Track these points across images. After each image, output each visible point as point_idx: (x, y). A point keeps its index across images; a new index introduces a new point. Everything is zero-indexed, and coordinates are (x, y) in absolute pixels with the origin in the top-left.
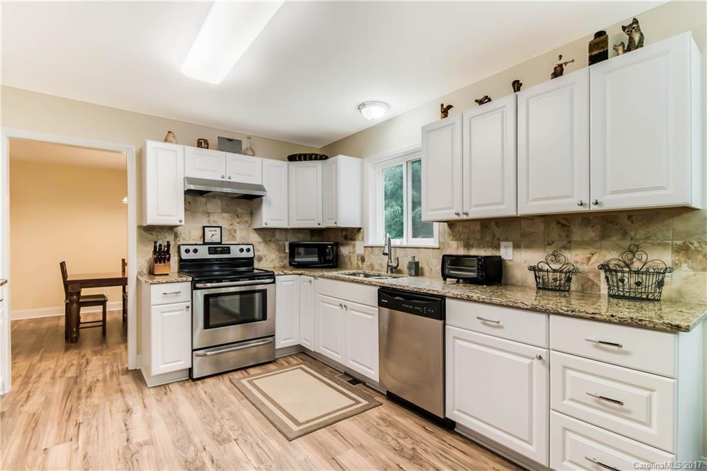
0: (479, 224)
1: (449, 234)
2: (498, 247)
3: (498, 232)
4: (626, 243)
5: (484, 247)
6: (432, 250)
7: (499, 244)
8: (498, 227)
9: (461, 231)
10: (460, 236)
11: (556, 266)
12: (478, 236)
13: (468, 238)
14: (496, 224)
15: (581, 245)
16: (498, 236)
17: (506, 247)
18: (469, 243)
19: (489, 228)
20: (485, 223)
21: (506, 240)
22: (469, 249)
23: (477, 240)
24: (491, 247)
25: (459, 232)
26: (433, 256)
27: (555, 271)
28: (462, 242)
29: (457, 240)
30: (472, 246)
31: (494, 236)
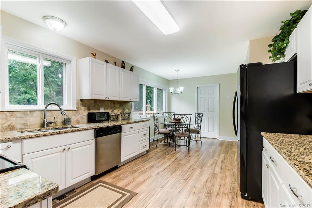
0: (93, 101)
1: (81, 104)
2: (99, 109)
3: (99, 104)
4: (123, 108)
5: (95, 109)
6: (71, 111)
7: (100, 108)
8: (99, 102)
9: (86, 103)
10: (86, 105)
11: (113, 114)
12: (93, 105)
13: (89, 106)
14: (99, 101)
15: (117, 108)
16: (99, 105)
17: (102, 109)
18: (89, 108)
19: (97, 103)
20: (96, 101)
21: (102, 107)
22: (89, 111)
23: (93, 107)
24: (97, 109)
25: (85, 103)
26: (72, 114)
27: (113, 115)
28: (87, 108)
29: (84, 107)
30: (91, 109)
31: (98, 106)
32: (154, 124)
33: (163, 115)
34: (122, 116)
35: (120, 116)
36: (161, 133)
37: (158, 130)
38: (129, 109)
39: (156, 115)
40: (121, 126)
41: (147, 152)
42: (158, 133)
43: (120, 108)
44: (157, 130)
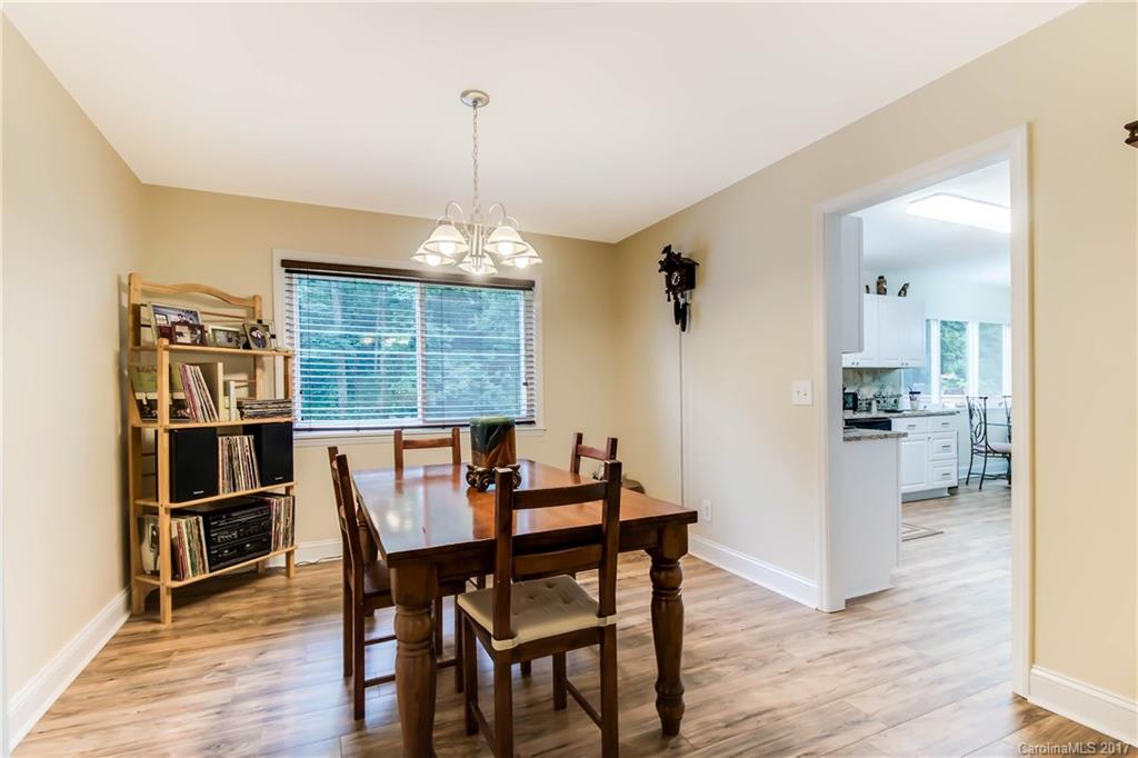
32: (972, 425)
33: (1003, 406)
34: (878, 402)
35: (874, 402)
36: (995, 452)
37: (987, 444)
38: (894, 386)
39: (977, 404)
40: (890, 421)
41: (953, 490)
42: (987, 452)
43: (874, 384)
44: (983, 443)
